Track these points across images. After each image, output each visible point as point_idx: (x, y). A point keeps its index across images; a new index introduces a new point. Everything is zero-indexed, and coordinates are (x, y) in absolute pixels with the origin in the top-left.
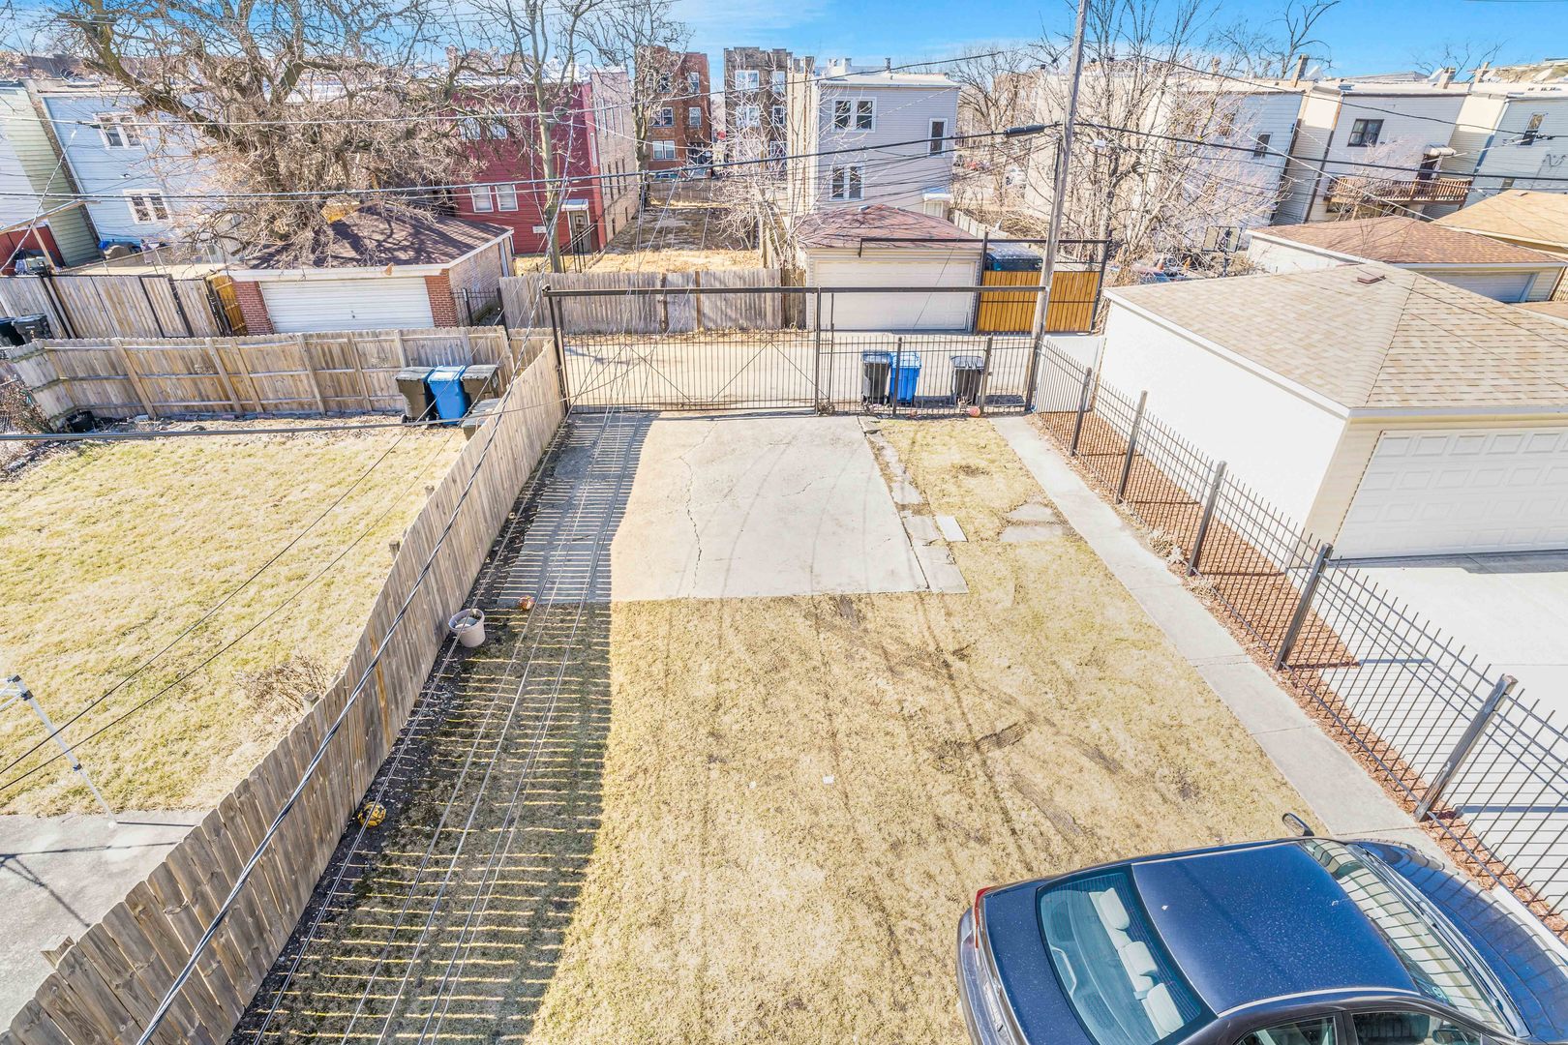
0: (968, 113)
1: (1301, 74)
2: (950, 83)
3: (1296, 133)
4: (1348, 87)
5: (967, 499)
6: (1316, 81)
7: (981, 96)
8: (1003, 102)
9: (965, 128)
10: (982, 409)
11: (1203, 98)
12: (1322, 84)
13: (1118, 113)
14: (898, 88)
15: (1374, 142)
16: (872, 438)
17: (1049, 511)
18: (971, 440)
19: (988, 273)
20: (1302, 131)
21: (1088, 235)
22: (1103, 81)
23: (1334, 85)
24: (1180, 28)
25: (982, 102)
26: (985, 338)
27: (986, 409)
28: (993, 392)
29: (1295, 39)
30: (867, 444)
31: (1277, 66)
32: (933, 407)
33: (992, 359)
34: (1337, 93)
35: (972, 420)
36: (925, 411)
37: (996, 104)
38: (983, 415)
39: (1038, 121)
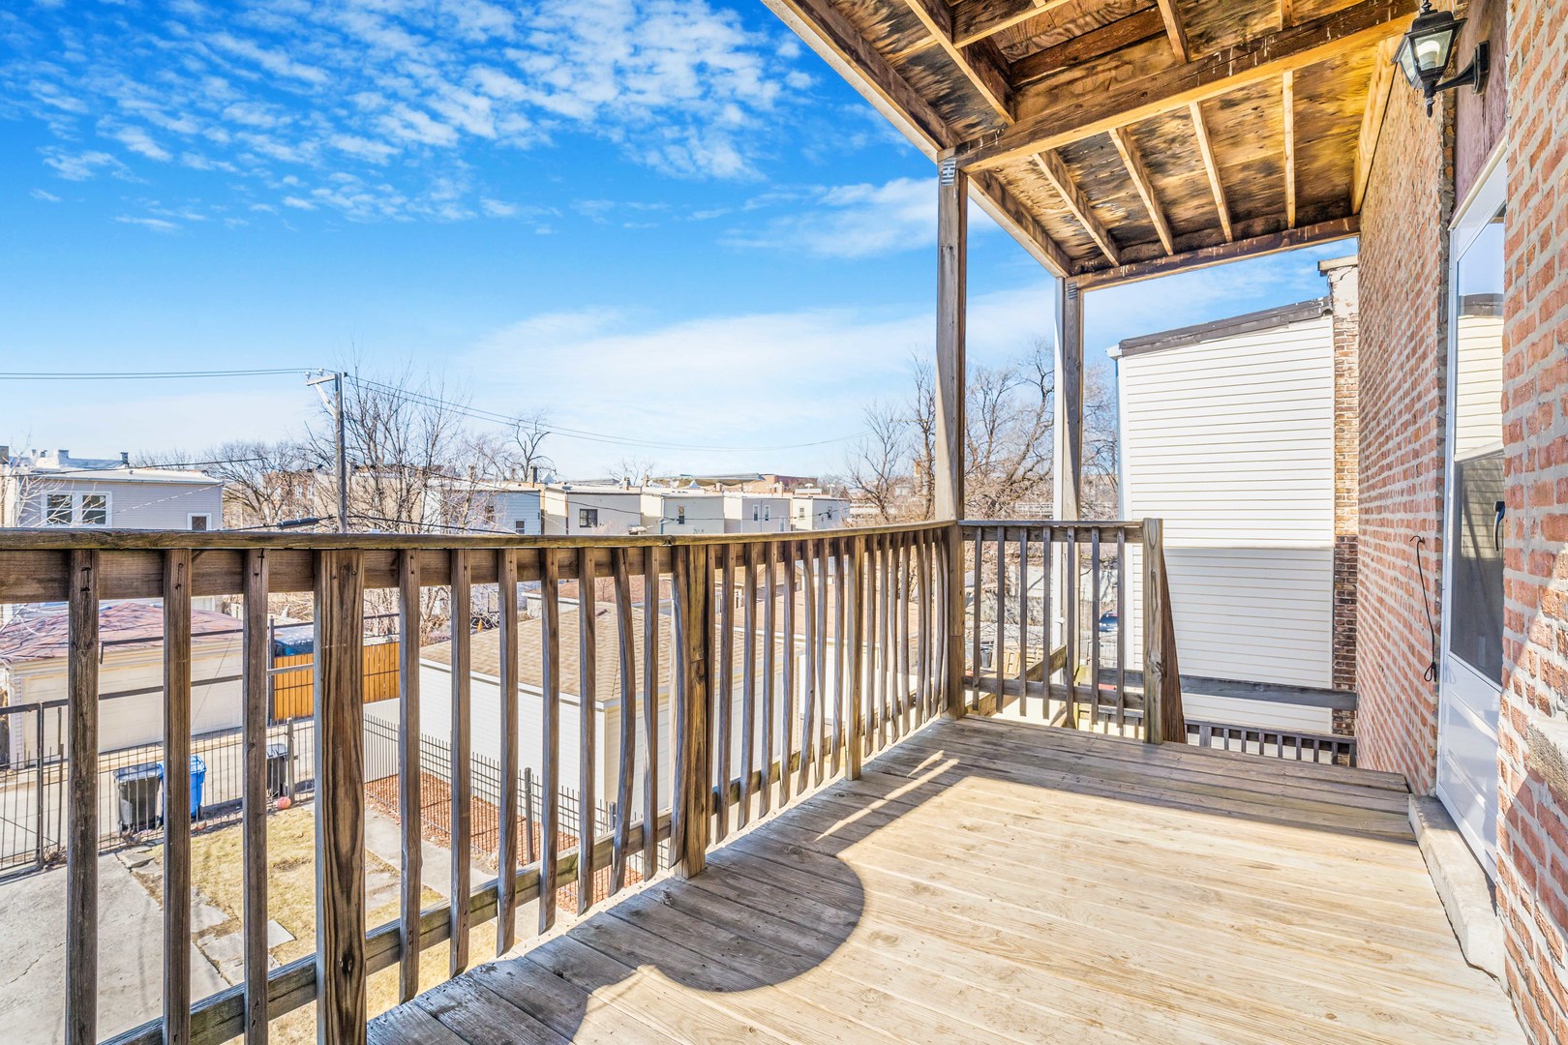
0: (236, 507)
1: (535, 479)
2: (211, 480)
3: (543, 520)
4: (569, 488)
5: (288, 896)
6: (546, 484)
7: (249, 492)
8: (276, 497)
9: (234, 522)
10: (292, 798)
11: (460, 495)
12: (550, 485)
13: (390, 506)
14: (142, 483)
15: (596, 524)
16: (142, 871)
17: (386, 875)
18: (283, 834)
19: (280, 659)
20: (546, 518)
21: (383, 612)
22: (372, 482)
23: (559, 487)
24: (430, 446)
25: (252, 497)
26: (284, 729)
27: (297, 797)
28: (303, 779)
29: (528, 455)
30: (135, 881)
31: (521, 474)
32: (228, 814)
33: (296, 741)
34: (563, 492)
35: (281, 813)
36: (217, 821)
37: (268, 499)
38: (294, 804)
39: (316, 515)
